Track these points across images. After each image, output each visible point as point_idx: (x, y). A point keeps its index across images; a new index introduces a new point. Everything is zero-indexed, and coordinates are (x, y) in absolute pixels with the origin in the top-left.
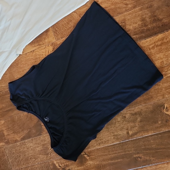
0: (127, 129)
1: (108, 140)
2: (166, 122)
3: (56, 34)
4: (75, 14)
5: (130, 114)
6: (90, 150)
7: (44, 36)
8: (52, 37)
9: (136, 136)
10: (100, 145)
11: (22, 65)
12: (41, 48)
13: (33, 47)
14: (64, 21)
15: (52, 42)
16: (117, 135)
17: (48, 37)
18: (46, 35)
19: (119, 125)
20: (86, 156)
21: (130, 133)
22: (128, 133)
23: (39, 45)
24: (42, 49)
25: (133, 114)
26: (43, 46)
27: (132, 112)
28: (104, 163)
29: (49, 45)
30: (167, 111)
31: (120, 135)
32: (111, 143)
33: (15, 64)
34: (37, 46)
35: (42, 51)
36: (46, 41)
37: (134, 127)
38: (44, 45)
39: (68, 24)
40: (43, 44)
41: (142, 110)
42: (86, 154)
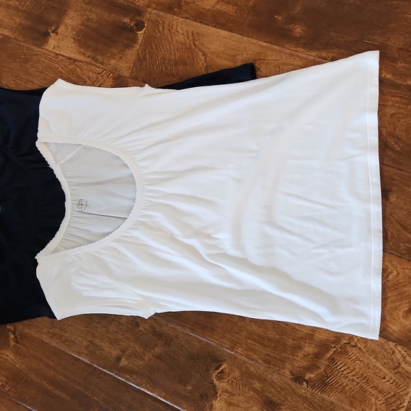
0: (123, 351)
1: (73, 342)
2: (202, 396)
5: (150, 327)
6: (27, 331)
8: (127, 65)
9: (128, 376)
10: (52, 337)
11: (34, 69)
12: (93, 68)
13: (80, 52)
14: (173, 52)
16: (97, 345)
17: (121, 58)
18: (121, 51)
19: (115, 332)
20: (12, 336)
21: (124, 362)
22: (119, 359)
23: (93, 58)
25: (155, 332)
26: (99, 67)
27: (158, 327)
28: (33, 377)
29: (111, 75)
30: (220, 378)
31: (103, 350)
32: (73, 352)
33: (22, 57)
34: (89, 57)
35: (90, 73)
36: (113, 62)
37: (137, 357)
38: (101, 66)
40: (102, 64)
41: (177, 337)
42: (14, 333)
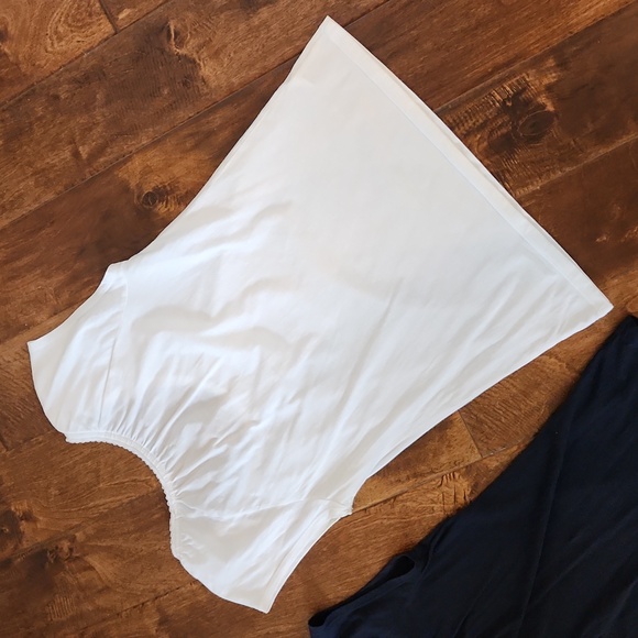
3: (479, 435)
4: (553, 360)
7: (432, 445)
15: (467, 464)
24: (428, 491)
39: (525, 394)
